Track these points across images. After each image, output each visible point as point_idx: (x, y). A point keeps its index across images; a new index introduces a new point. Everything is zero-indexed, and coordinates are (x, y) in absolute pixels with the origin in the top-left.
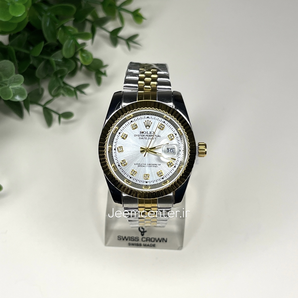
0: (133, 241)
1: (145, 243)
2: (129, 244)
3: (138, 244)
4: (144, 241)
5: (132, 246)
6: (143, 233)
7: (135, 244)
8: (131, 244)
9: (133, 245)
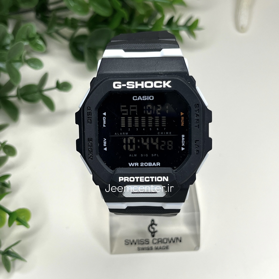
0: (142, 245)
1: (157, 245)
2: (139, 249)
3: (148, 248)
4: (156, 243)
5: (142, 251)
6: (153, 234)
7: (145, 247)
8: (141, 249)
9: (143, 249)
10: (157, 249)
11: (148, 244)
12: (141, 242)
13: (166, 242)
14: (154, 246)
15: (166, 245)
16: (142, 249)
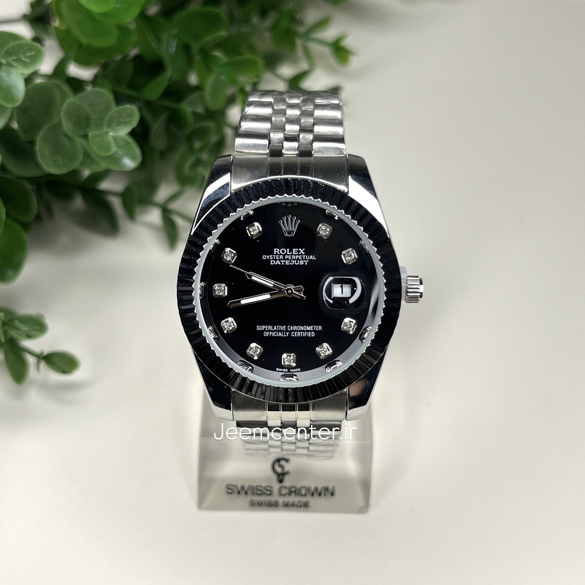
0: (260, 496)
1: (287, 499)
2: (252, 503)
4: (285, 495)
5: (258, 507)
6: (281, 477)
8: (256, 503)
9: (260, 505)
10: (286, 505)
11: (270, 495)
12: (258, 490)
13: (305, 495)
14: (281, 500)
15: (304, 499)
16: (258, 503)
